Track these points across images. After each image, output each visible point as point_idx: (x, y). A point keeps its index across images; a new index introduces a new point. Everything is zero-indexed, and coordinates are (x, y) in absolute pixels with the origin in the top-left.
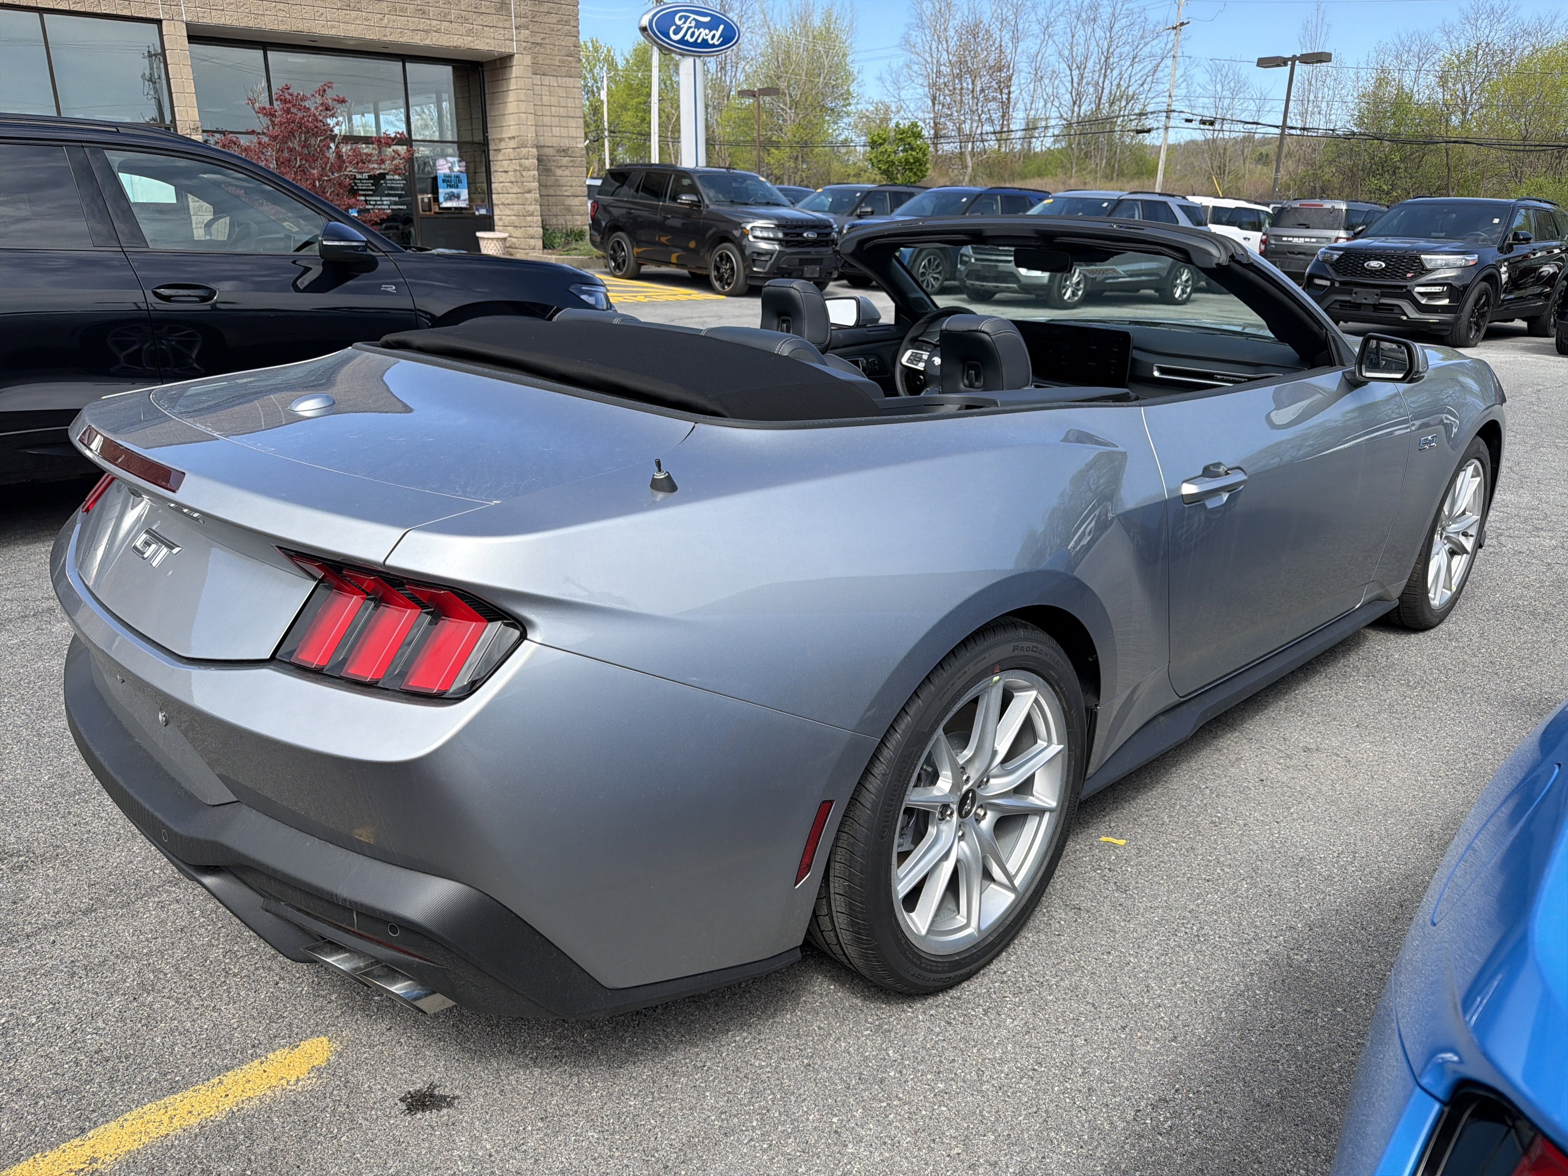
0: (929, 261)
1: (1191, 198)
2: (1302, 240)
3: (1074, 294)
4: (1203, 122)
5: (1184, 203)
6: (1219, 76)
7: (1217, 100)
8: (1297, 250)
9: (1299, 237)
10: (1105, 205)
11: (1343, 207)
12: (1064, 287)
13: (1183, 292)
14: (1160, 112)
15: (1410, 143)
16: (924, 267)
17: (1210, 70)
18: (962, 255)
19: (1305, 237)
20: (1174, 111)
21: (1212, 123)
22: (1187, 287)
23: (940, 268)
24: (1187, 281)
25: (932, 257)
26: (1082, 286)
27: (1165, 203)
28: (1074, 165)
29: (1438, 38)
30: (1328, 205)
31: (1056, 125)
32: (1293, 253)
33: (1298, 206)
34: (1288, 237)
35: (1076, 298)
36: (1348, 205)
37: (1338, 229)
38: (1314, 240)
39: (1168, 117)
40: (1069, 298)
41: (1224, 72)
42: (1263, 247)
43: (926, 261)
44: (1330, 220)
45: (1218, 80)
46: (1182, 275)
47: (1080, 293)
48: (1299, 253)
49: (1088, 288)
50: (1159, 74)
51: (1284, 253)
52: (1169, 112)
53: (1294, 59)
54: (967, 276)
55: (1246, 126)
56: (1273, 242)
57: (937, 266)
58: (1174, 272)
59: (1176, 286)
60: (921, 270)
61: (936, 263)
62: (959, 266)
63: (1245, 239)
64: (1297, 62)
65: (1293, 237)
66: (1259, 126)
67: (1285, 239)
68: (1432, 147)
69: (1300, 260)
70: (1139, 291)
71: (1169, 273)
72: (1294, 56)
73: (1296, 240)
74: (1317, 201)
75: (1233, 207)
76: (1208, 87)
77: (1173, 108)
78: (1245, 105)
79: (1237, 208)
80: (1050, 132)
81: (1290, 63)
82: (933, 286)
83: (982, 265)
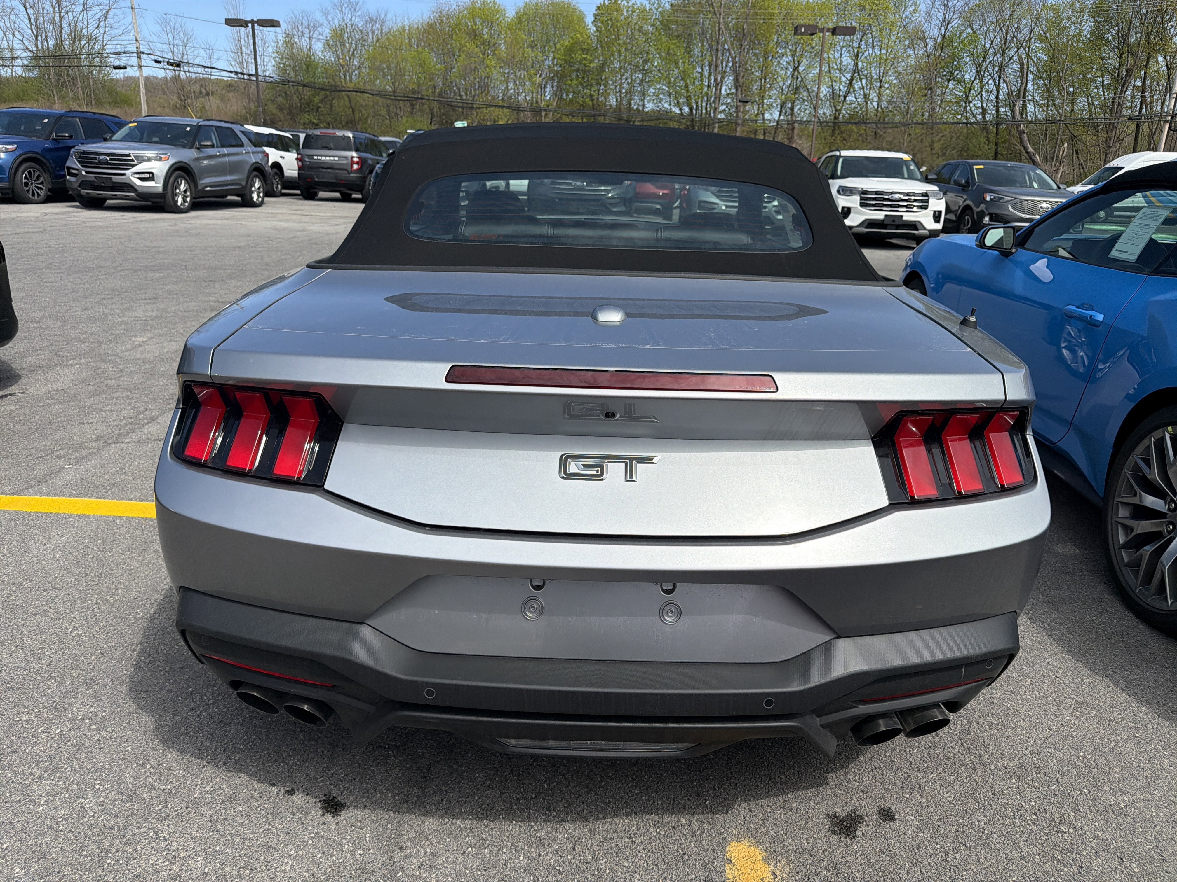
0: (29, 173)
1: (246, 126)
2: (328, 158)
3: (184, 201)
4: (169, 63)
5: (241, 128)
6: (168, 27)
7: (172, 47)
8: (325, 166)
9: (326, 156)
10: (188, 129)
11: (350, 135)
12: (176, 195)
13: (259, 196)
14: (132, 53)
15: (323, 89)
16: (26, 178)
17: (160, 22)
18: (69, 168)
19: (330, 156)
20: (143, 53)
21: (178, 65)
22: (260, 193)
23: (42, 179)
24: (259, 188)
25: (31, 170)
26: (188, 193)
27: (231, 129)
28: (55, 93)
29: (320, 17)
30: (339, 133)
31: (23, 56)
32: (323, 168)
33: (318, 133)
34: (317, 156)
35: (187, 204)
36: (353, 134)
37: (350, 150)
38: (336, 159)
39: (139, 58)
40: (181, 204)
41: (172, 24)
42: (300, 164)
43: (26, 172)
44: (343, 144)
45: (168, 31)
46: (254, 183)
47: (188, 199)
48: (328, 168)
49: (194, 196)
50: (110, 20)
51: (318, 168)
52: (139, 54)
53: (252, 22)
54: (80, 186)
55: (206, 69)
56: (307, 160)
57: (38, 177)
58: (249, 182)
59: (252, 192)
60: (24, 181)
61: (36, 175)
62: (68, 177)
63: (281, 157)
64: (256, 25)
65: (322, 156)
66: (213, 70)
67: (315, 157)
68: (337, 94)
69: (329, 173)
70: (226, 196)
71: (247, 182)
72: (252, 20)
73: (323, 158)
74: (330, 131)
75: (267, 133)
76: (161, 35)
77: (142, 50)
78: (195, 53)
79: (270, 134)
80: (19, 62)
81: (250, 25)
82: (39, 195)
83: (96, 177)
